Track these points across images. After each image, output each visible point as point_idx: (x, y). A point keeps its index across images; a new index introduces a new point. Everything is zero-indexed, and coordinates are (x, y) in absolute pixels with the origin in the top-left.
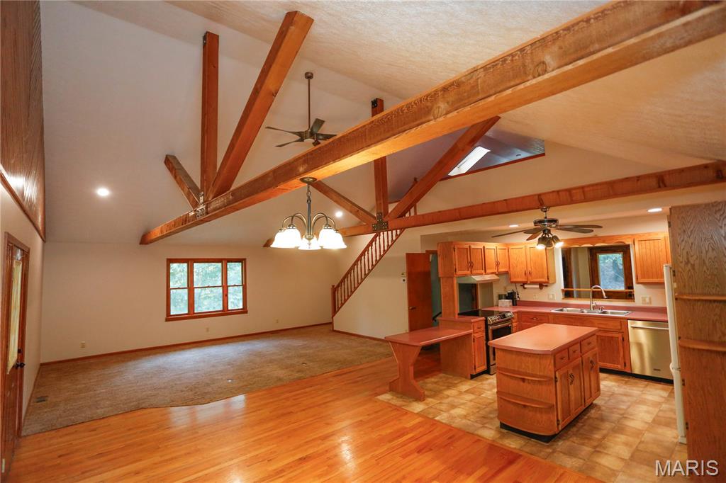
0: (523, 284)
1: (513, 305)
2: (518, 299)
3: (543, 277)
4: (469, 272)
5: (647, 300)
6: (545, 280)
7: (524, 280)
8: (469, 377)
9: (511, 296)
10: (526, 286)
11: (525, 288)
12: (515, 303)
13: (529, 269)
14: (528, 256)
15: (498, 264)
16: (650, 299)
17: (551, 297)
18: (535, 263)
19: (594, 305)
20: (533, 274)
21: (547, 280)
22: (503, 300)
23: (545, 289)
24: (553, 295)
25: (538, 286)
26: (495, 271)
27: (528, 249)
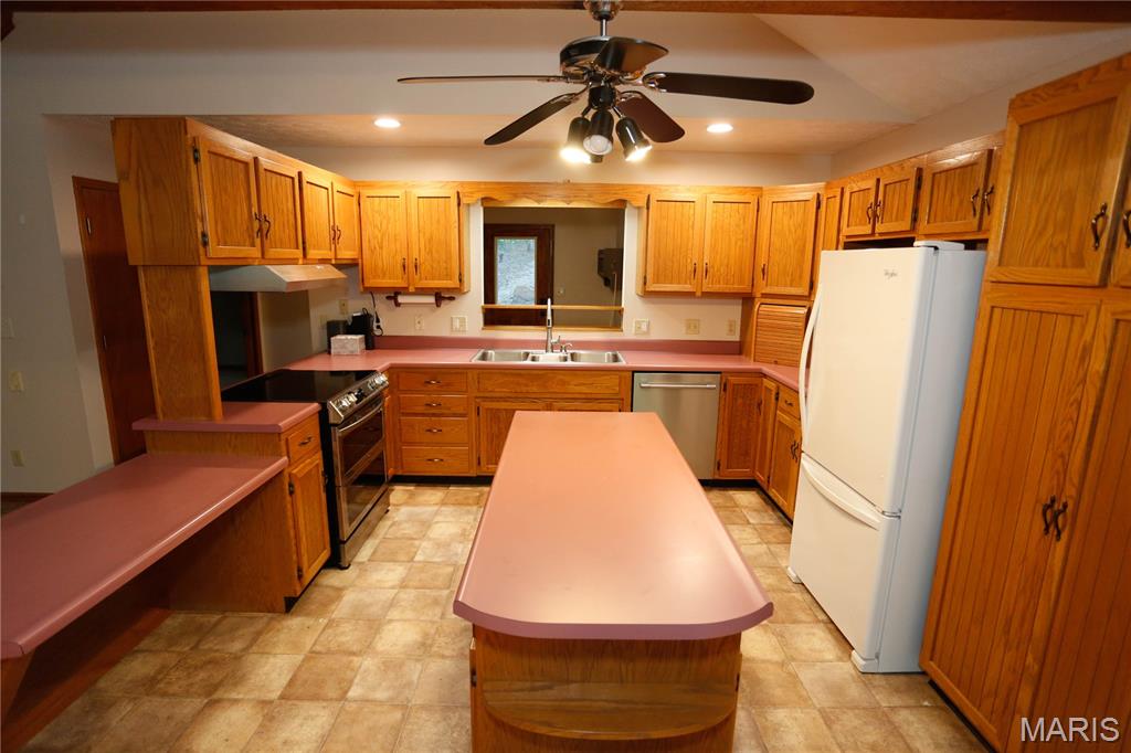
0: (394, 295)
1: (368, 348)
2: (378, 333)
3: (448, 276)
4: (255, 252)
5: (644, 327)
6: (452, 283)
7: (399, 283)
8: (282, 604)
9: (362, 325)
10: (401, 299)
11: (398, 304)
12: (372, 344)
13: (415, 255)
14: (414, 219)
15: (335, 235)
16: (648, 326)
17: (457, 324)
18: (431, 240)
19: (554, 340)
20: (424, 269)
21: (457, 284)
22: (339, 337)
23: (445, 305)
24: (463, 321)
25: (432, 300)
26: (329, 254)
27: (414, 201)
